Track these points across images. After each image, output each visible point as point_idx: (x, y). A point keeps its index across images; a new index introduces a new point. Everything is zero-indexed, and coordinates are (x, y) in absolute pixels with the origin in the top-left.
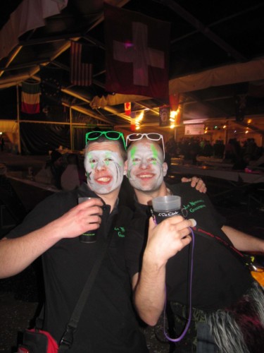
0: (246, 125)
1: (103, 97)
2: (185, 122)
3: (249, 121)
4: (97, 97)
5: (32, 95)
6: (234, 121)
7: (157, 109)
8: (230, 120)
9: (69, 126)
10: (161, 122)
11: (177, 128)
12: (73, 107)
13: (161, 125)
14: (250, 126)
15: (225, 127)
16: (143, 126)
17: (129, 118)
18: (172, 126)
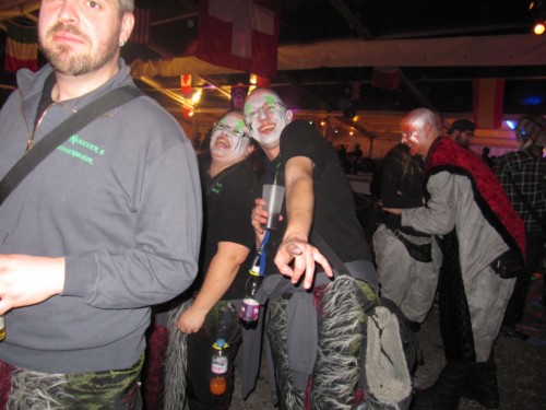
0: (352, 124)
1: (150, 61)
3: (355, 119)
4: (139, 60)
5: (24, 45)
7: (228, 88)
8: (332, 115)
14: (356, 125)
15: (323, 124)
16: (199, 111)
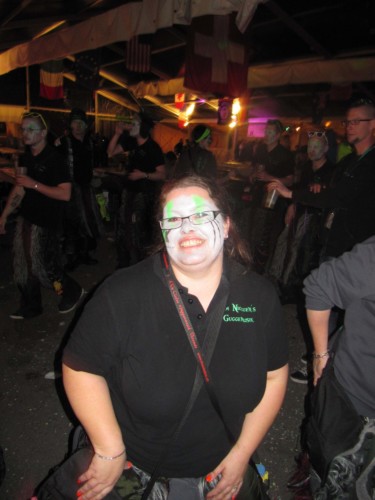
1: (152, 83)
2: (251, 121)
3: (328, 124)
4: (142, 83)
5: (53, 75)
6: (310, 124)
7: (216, 101)
8: (305, 121)
9: (94, 117)
10: (220, 119)
11: (237, 128)
12: (99, 92)
13: (219, 123)
14: (327, 130)
15: (298, 129)
17: (177, 112)
18: (232, 125)
